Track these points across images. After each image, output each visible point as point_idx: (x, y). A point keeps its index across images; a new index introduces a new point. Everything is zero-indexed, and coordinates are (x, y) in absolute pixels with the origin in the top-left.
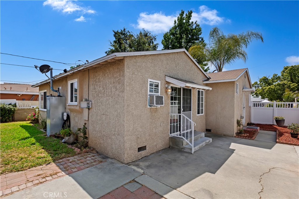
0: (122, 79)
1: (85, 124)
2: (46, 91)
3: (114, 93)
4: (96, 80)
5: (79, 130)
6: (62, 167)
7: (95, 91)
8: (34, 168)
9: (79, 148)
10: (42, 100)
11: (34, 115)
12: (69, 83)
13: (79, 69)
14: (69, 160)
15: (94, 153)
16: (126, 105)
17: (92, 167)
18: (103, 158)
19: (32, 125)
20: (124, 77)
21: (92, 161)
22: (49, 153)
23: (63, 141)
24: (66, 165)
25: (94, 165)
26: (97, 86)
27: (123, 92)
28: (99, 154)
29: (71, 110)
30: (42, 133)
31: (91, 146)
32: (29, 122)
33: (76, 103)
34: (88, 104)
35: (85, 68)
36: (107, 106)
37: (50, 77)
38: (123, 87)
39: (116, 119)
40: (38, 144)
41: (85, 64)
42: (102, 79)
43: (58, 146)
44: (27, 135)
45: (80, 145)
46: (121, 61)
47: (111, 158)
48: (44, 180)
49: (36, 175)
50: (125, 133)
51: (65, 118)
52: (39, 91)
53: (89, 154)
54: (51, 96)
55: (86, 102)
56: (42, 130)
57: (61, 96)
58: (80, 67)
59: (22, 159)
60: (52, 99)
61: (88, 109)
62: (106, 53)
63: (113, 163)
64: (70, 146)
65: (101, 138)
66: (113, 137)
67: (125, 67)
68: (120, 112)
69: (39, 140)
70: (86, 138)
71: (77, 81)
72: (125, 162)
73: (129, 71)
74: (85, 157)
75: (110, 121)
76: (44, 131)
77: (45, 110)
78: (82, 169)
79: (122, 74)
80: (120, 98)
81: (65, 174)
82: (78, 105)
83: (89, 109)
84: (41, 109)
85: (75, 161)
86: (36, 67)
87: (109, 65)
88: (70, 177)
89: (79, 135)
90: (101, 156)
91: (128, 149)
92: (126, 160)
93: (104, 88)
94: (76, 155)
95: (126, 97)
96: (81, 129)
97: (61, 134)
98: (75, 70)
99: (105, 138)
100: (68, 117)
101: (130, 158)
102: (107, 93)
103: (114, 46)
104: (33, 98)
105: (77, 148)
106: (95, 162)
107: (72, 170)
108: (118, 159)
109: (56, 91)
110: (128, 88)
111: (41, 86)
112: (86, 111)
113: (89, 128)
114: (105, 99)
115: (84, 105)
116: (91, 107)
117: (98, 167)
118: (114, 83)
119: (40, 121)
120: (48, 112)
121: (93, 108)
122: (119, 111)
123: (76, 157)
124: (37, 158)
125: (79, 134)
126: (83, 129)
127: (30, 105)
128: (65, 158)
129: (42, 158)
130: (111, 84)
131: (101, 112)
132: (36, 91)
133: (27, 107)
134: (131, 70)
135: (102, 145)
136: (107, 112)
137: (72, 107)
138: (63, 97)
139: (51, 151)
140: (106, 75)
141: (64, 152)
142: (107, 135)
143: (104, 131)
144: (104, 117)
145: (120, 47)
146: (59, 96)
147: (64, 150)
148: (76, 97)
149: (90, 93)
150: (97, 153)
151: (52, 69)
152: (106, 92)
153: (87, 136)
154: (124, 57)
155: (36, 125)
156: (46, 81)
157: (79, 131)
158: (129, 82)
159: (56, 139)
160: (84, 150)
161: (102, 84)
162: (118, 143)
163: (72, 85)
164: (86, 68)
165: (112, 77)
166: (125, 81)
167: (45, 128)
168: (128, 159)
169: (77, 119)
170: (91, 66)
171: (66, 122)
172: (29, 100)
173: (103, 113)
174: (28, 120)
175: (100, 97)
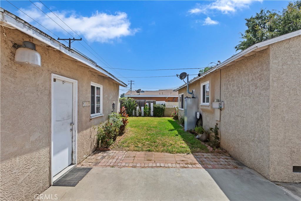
0: (265, 73)
1: (217, 124)
2: (183, 94)
3: (253, 91)
4: (229, 79)
5: (211, 129)
6: (198, 159)
7: (227, 91)
8: (179, 154)
9: (211, 147)
10: (180, 101)
11: (175, 113)
12: (202, 85)
13: (211, 72)
14: (204, 155)
15: (226, 156)
16: (272, 106)
17: (227, 170)
18: (238, 164)
19: (174, 120)
20: (269, 70)
21: (226, 163)
22: (188, 145)
23: (197, 137)
24: (201, 159)
25: (228, 168)
26: (230, 85)
27: (267, 89)
28: (233, 158)
29: (204, 110)
30: (182, 128)
31: (223, 148)
32: (172, 118)
33: (208, 103)
34: (220, 104)
35: (217, 69)
36: (243, 107)
37: (186, 82)
38: (267, 84)
39: (257, 123)
40: (180, 136)
41: (217, 65)
42: (237, 77)
43: (194, 141)
44: (172, 128)
45: (212, 144)
46: (265, 51)
47: (248, 167)
48: (186, 166)
49: (181, 160)
50: (271, 142)
51: (198, 117)
52: (179, 94)
53: (221, 155)
54: (187, 97)
55: (218, 103)
56: (181, 125)
57: (195, 98)
58: (212, 69)
59: (171, 145)
60: (188, 100)
61: (219, 110)
62: (236, 48)
63: (253, 174)
64: (203, 143)
65: (235, 142)
66: (251, 143)
67: (271, 58)
68: (262, 115)
69: (180, 133)
70: (218, 138)
71: (209, 83)
72: (270, 177)
73: (276, 61)
74: (218, 157)
75: (248, 124)
76: (183, 126)
77: (183, 109)
78: (216, 168)
79: (265, 68)
80: (263, 97)
81: (202, 167)
82: (210, 105)
83: (221, 109)
84: (179, 109)
85: (209, 158)
86: (177, 76)
87: (246, 60)
88: (207, 172)
89: (211, 135)
90: (236, 161)
91: (276, 163)
92: (272, 176)
93: (238, 87)
94: (209, 152)
95: (271, 96)
96: (212, 128)
97: (196, 130)
98: (207, 72)
99: (240, 142)
100: (201, 116)
101: (279, 176)
102: (243, 92)
103: (246, 37)
104: (174, 99)
105: (210, 147)
106: (229, 165)
107: (208, 165)
108: (258, 171)
109: (191, 94)
110: (275, 84)
111: (180, 90)
112: (218, 112)
113: (221, 129)
114: (240, 99)
115: (216, 105)
116: (223, 107)
117: (234, 172)
118: (253, 79)
119: (179, 118)
120: (186, 111)
121: (225, 108)
122: (260, 113)
123: (209, 154)
124: (181, 147)
125: (211, 133)
126: (214, 129)
127: (173, 105)
128: (200, 152)
129: (184, 148)
130: (248, 81)
131: (235, 113)
132: (177, 95)
133: (171, 107)
134: (280, 60)
135: (237, 150)
136: (243, 114)
137: (204, 108)
138: (196, 99)
139: (189, 144)
140: (242, 72)
141: (199, 147)
142: (242, 140)
143: (239, 135)
144: (239, 119)
145: (255, 36)
146: (193, 98)
147: (199, 145)
148: (208, 99)
149: (222, 93)
150: (230, 156)
151: (188, 75)
152: (241, 91)
153: (219, 136)
154: (269, 45)
155: (177, 121)
156: (184, 85)
157: (211, 131)
158: (277, 75)
159: (191, 134)
160: (216, 150)
161: (236, 83)
162: (259, 151)
163: (204, 87)
164: (219, 69)
165: (250, 73)
166: (271, 75)
167: (183, 123)
168: (275, 176)
169: (208, 119)
170: (225, 66)
171: (199, 121)
172: (172, 101)
173: (237, 115)
174: (172, 117)
175: (233, 97)
